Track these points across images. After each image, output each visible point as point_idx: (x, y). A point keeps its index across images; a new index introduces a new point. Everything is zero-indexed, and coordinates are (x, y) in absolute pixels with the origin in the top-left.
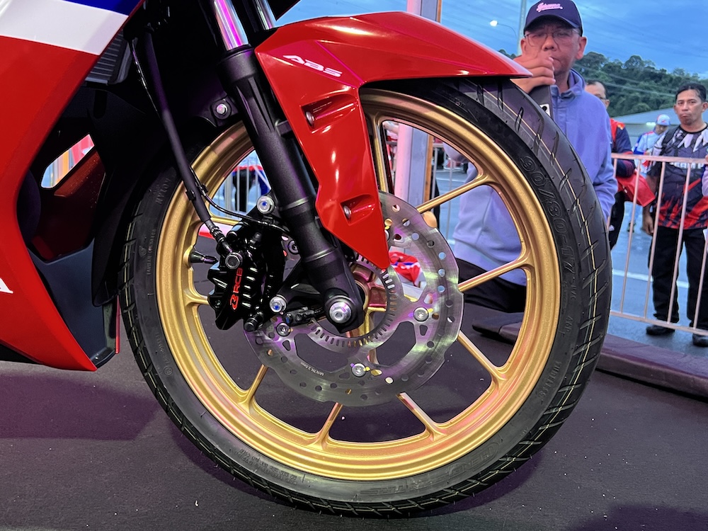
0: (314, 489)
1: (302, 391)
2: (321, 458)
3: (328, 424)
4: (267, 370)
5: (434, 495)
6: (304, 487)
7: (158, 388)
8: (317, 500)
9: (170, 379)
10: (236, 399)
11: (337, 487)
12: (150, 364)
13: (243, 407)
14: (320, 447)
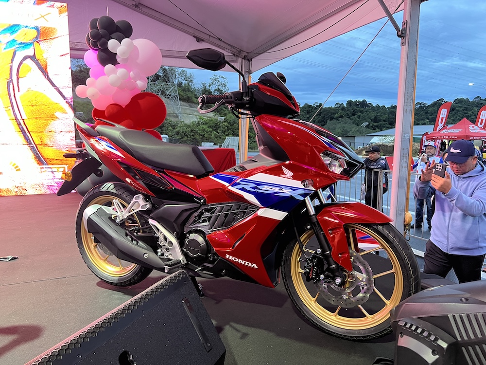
0: (333, 329)
1: (329, 301)
2: (335, 321)
3: (337, 311)
4: (319, 294)
5: (367, 336)
6: (330, 328)
7: (290, 295)
8: (334, 333)
9: (293, 293)
10: (311, 300)
11: (339, 330)
12: (288, 288)
13: (313, 303)
14: (335, 318)
